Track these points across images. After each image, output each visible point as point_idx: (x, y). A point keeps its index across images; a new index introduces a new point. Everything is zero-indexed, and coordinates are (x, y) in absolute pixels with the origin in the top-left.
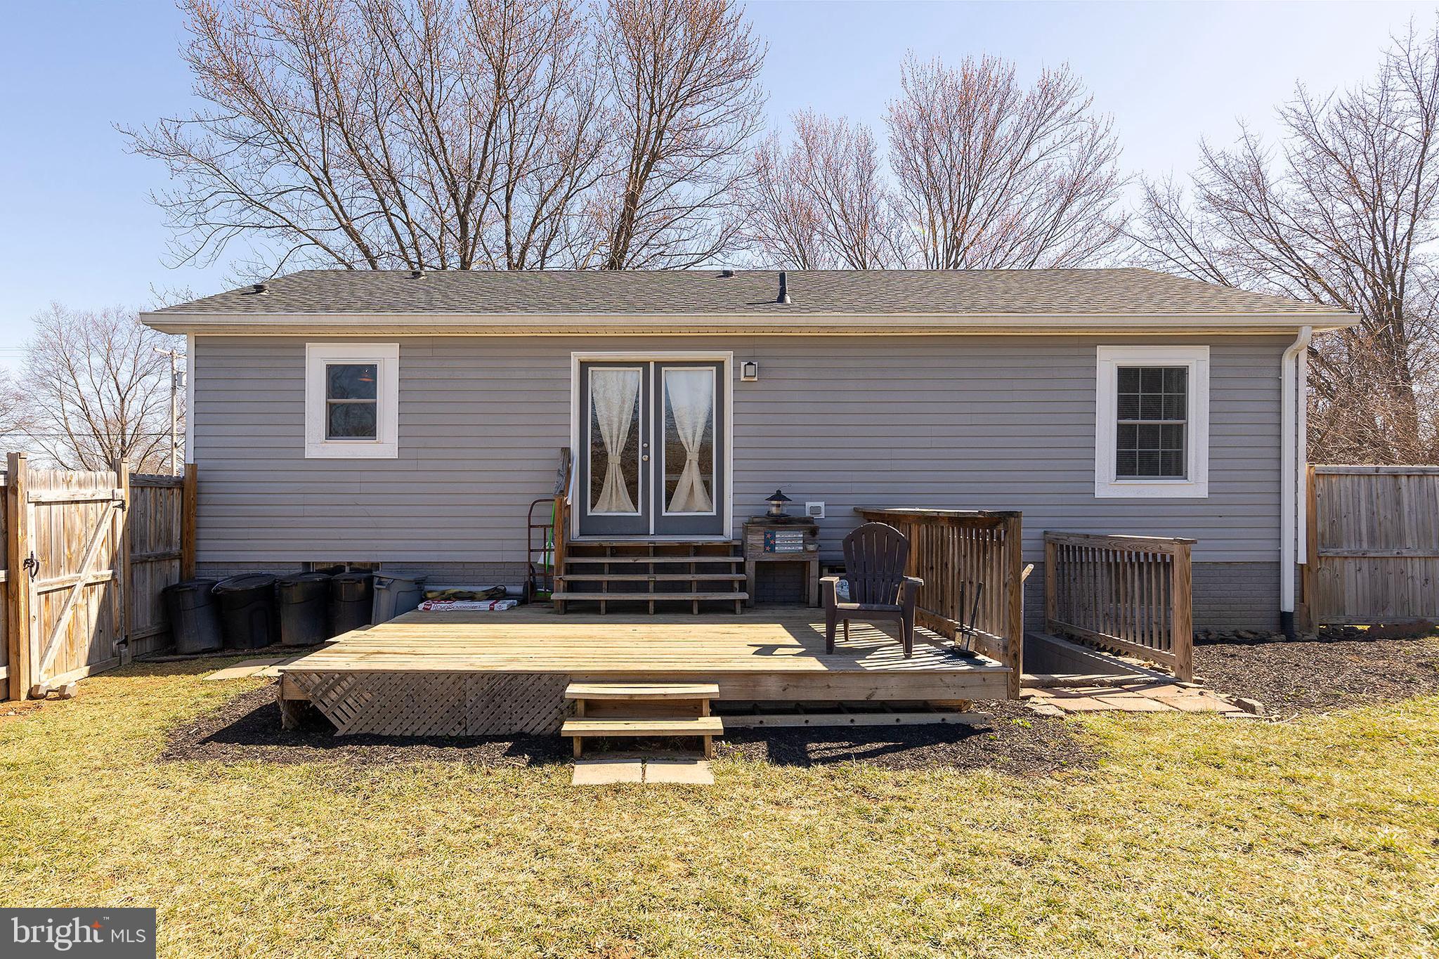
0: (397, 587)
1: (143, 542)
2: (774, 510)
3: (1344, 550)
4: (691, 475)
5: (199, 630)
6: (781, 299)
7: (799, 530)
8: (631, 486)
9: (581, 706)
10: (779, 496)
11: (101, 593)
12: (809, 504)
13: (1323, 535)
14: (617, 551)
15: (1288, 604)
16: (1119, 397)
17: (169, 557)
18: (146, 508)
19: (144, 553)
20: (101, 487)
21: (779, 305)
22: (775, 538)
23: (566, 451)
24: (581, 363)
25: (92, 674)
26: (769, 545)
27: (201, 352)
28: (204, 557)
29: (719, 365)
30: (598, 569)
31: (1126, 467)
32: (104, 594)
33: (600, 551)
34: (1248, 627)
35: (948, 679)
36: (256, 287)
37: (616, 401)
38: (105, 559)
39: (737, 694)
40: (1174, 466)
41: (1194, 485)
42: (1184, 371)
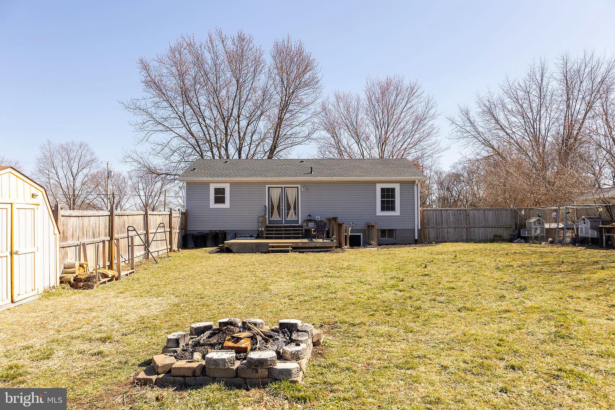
0: (232, 234)
1: (181, 225)
2: (309, 218)
3: (430, 226)
4: (292, 211)
5: (191, 242)
7: (313, 222)
8: (279, 213)
9: (271, 247)
10: (309, 215)
12: (317, 217)
13: (426, 223)
14: (276, 227)
15: (416, 238)
16: (381, 194)
17: (183, 229)
18: (182, 219)
20: (178, 214)
21: (310, 174)
22: (308, 224)
23: (265, 206)
24: (268, 187)
26: (307, 226)
27: (188, 185)
28: (189, 229)
29: (298, 188)
30: (273, 230)
31: (383, 209)
32: (178, 235)
33: (273, 227)
34: (407, 243)
35: (327, 243)
37: (275, 196)
38: (178, 228)
39: (294, 246)
40: (393, 209)
41: (397, 212)
42: (394, 189)
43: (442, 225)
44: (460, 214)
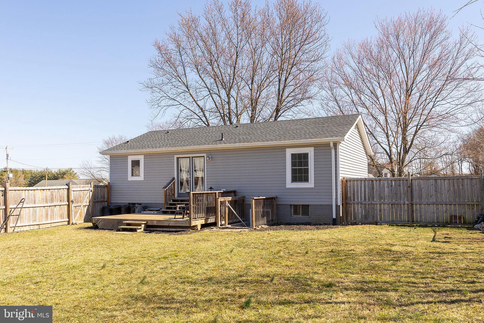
1: (98, 198)
3: (356, 201)
6: (222, 140)
9: (125, 224)
10: (211, 188)
11: (87, 207)
13: (350, 197)
15: (334, 217)
16: (292, 161)
17: (104, 202)
18: (98, 192)
19: (98, 200)
20: (87, 188)
23: (174, 178)
24: (177, 158)
25: (84, 222)
27: (111, 159)
28: (112, 202)
31: (294, 180)
32: (88, 208)
34: (323, 222)
36: (127, 141)
37: (185, 166)
38: (88, 201)
40: (306, 180)
41: (311, 184)
42: (307, 154)
43: (373, 200)
44: (400, 186)
